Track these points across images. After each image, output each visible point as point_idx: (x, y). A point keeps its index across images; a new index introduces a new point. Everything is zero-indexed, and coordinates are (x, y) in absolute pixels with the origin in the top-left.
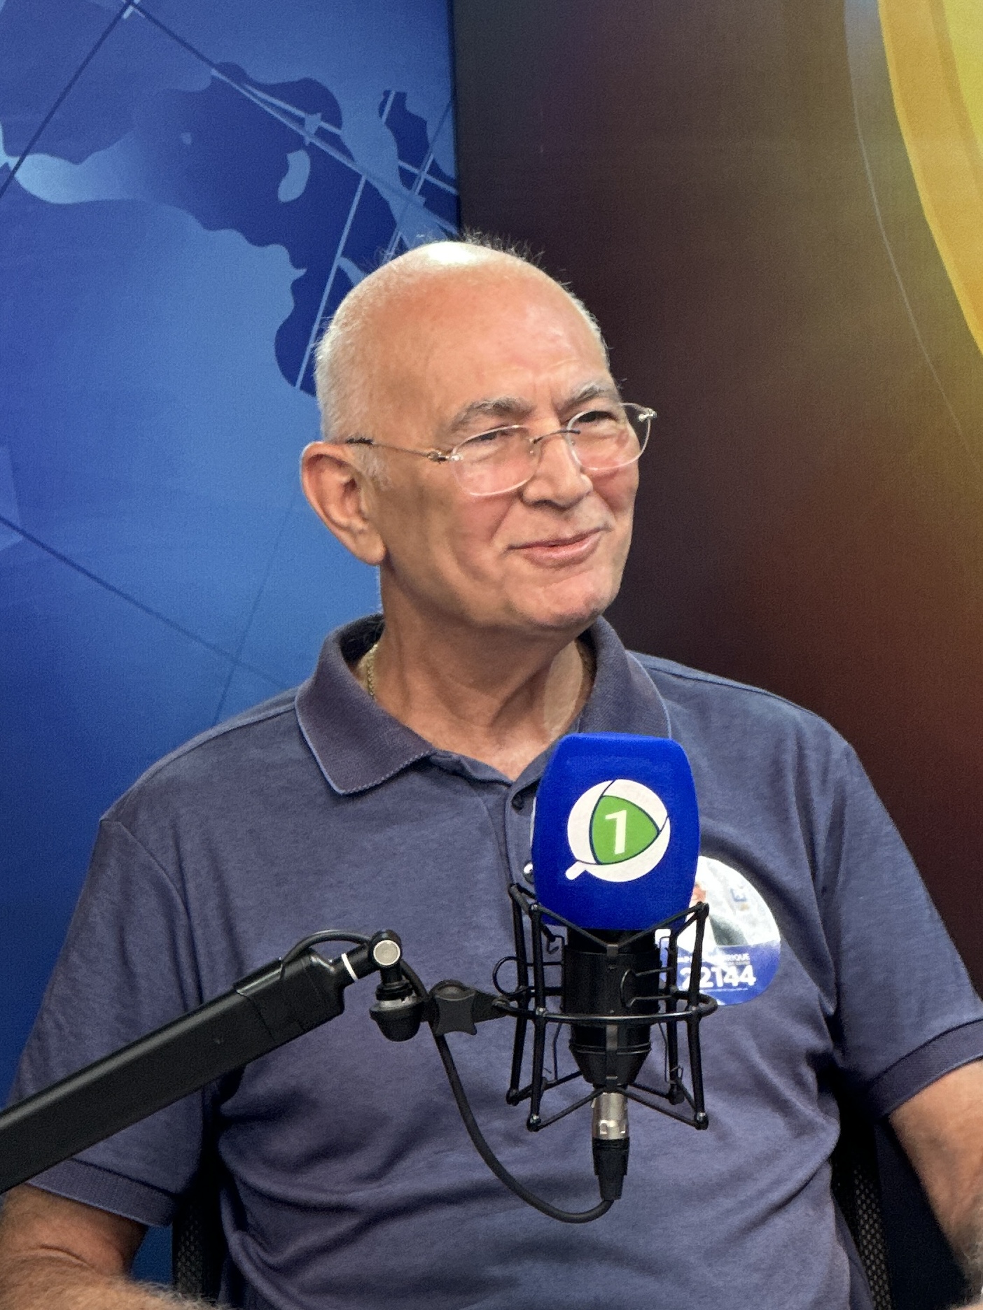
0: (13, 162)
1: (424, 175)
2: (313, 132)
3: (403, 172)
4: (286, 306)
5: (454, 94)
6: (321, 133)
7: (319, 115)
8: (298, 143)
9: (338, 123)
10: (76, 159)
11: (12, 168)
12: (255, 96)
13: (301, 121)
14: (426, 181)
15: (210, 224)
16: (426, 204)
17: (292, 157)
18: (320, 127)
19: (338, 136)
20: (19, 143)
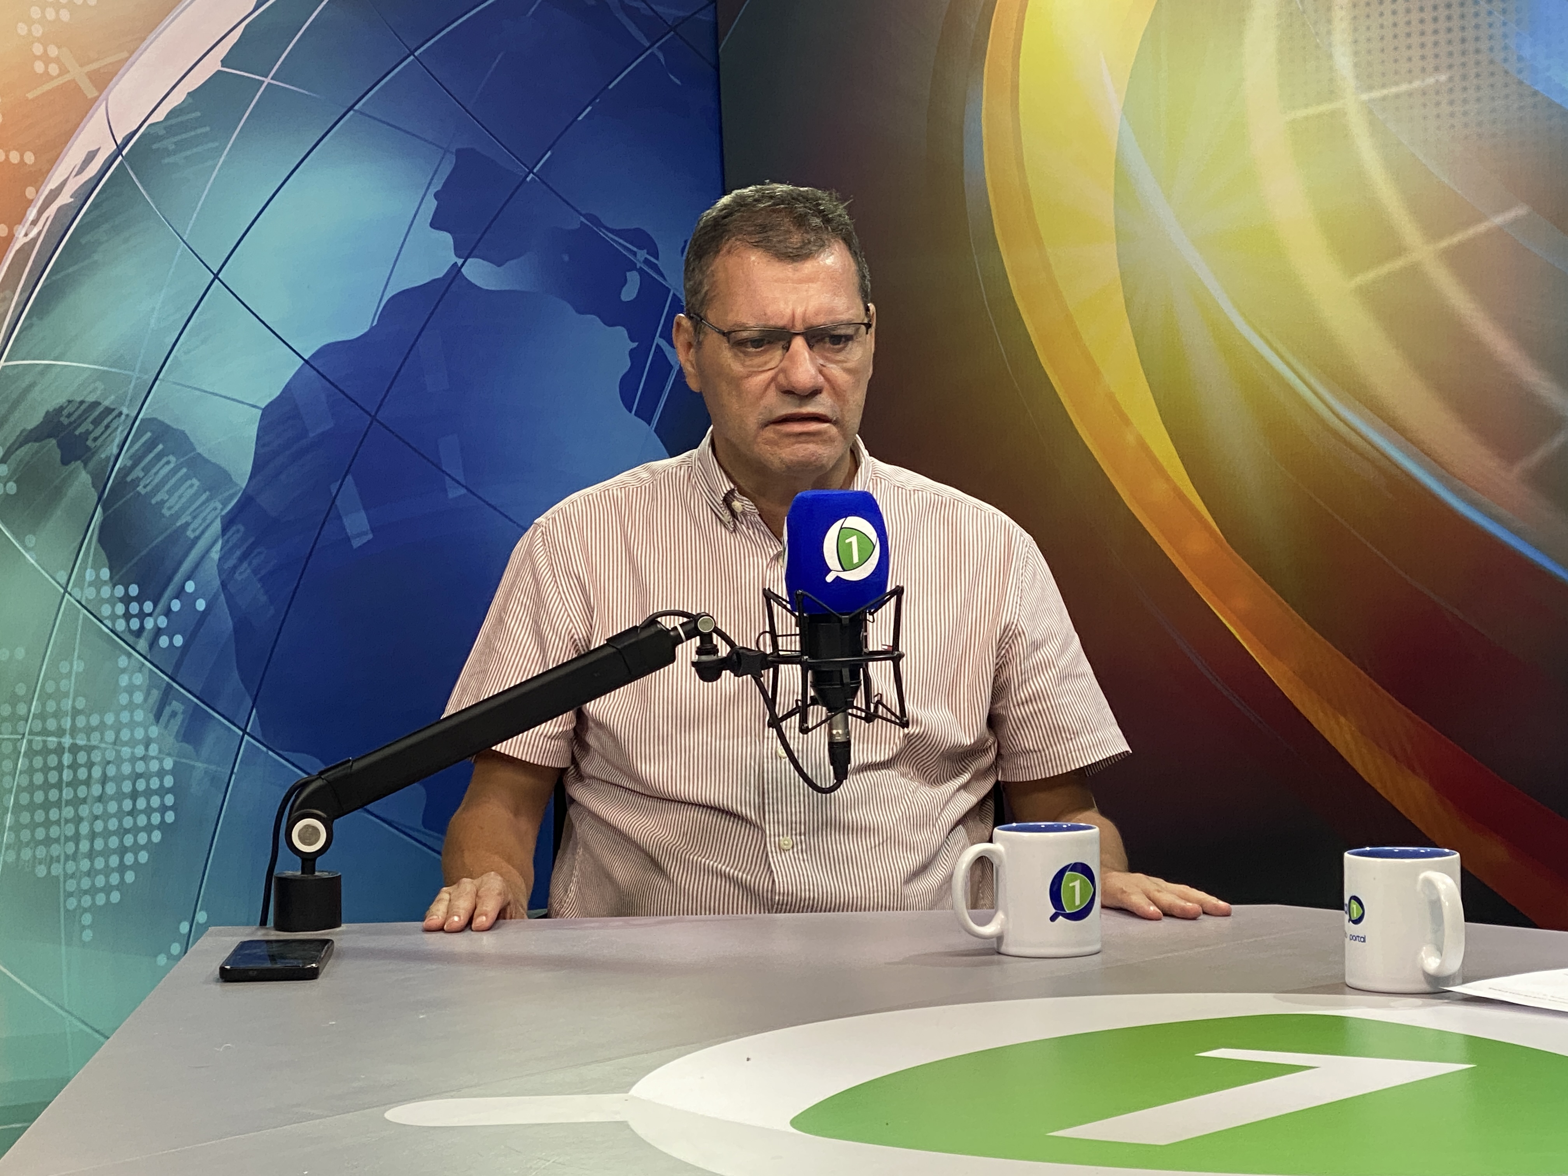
0: (460, 262)
2: (642, 259)
4: (626, 364)
6: (646, 261)
7: (645, 251)
8: (632, 267)
9: (657, 258)
10: (499, 265)
11: (459, 265)
12: (607, 236)
13: (635, 254)
15: (581, 311)
17: (628, 274)
18: (646, 258)
19: (656, 265)
20: (464, 250)
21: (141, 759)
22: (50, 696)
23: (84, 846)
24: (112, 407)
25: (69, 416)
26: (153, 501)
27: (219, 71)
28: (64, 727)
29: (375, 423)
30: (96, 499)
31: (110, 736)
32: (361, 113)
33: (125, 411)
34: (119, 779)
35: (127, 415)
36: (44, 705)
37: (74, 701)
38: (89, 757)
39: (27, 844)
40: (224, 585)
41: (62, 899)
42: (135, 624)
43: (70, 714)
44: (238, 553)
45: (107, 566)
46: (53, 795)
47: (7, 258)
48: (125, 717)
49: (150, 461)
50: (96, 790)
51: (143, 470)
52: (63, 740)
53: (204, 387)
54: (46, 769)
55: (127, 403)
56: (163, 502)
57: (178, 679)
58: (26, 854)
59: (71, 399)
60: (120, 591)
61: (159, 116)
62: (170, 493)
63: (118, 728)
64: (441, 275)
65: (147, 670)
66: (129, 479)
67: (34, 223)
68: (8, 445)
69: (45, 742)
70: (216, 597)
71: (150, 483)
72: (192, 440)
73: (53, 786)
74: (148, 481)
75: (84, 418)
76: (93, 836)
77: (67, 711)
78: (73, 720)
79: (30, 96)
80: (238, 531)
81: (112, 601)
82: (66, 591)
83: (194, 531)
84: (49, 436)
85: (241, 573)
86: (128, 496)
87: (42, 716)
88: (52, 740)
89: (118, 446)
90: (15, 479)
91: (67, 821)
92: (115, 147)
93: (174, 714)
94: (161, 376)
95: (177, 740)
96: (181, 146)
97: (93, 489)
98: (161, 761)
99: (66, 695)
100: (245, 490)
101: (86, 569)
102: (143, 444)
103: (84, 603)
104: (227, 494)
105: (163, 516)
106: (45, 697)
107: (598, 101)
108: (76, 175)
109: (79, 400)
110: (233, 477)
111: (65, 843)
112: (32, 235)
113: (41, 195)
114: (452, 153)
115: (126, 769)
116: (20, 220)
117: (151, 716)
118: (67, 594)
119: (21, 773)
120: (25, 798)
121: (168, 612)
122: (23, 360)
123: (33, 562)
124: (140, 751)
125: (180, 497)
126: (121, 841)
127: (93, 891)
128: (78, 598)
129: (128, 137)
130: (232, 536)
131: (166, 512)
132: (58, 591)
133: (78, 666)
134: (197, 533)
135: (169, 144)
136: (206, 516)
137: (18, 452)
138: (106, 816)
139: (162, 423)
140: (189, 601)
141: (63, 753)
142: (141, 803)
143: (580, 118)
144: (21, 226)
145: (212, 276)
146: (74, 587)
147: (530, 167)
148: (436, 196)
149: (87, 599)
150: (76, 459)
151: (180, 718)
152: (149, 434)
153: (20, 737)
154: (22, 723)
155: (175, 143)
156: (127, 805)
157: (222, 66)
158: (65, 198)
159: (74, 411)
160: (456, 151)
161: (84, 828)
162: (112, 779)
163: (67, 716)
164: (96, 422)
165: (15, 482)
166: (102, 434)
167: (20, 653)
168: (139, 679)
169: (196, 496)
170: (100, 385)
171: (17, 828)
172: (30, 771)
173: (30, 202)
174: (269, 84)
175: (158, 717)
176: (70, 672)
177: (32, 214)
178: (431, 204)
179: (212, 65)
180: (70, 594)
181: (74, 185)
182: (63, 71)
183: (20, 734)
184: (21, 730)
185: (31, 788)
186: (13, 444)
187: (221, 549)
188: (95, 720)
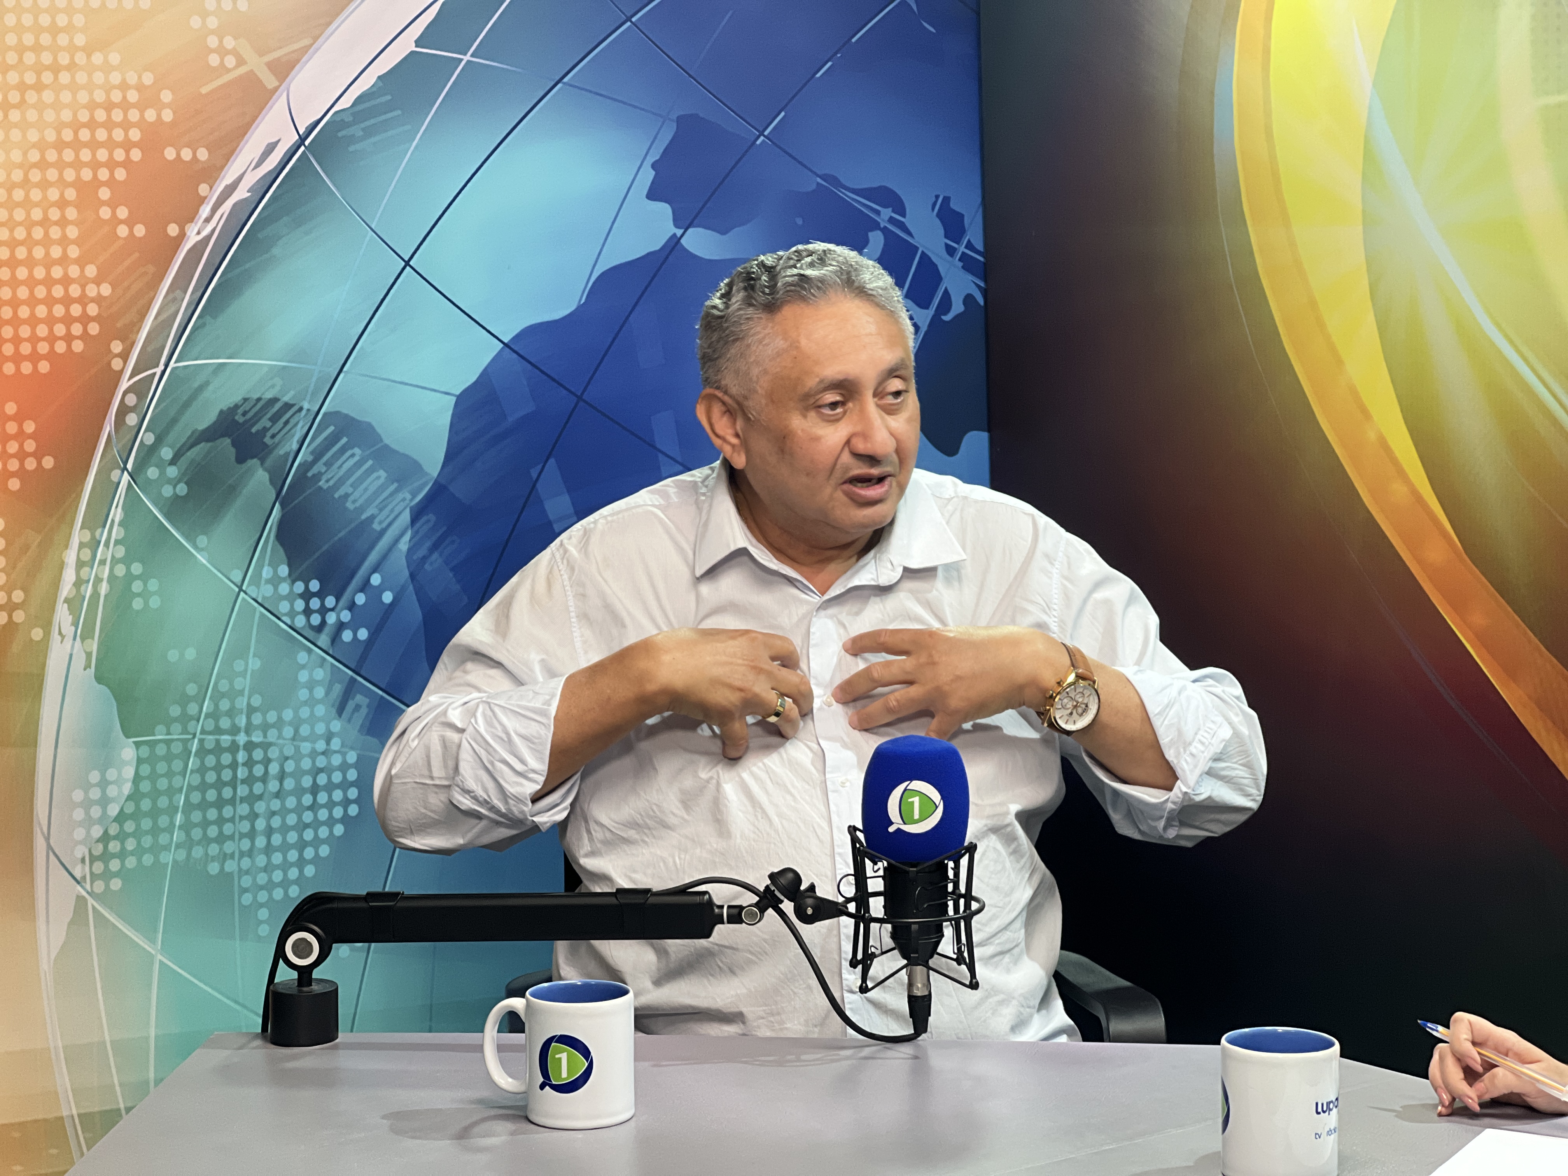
0: (679, 232)
1: (962, 249)
2: (887, 218)
3: (947, 245)
5: (983, 198)
6: (891, 220)
7: (890, 209)
8: (876, 226)
9: (904, 216)
10: (723, 232)
11: (679, 235)
12: (845, 195)
13: (878, 213)
14: (963, 253)
16: (963, 267)
17: (870, 234)
18: (891, 217)
19: (903, 223)
20: (683, 221)
21: (323, 753)
22: (223, 695)
23: (261, 842)
24: (291, 402)
25: (244, 414)
26: (336, 496)
27: (412, 53)
28: (239, 725)
29: (581, 404)
30: (274, 496)
31: (288, 732)
32: (571, 85)
33: (306, 406)
34: (298, 774)
35: (308, 410)
36: (216, 706)
37: (249, 698)
38: (266, 753)
39: (199, 843)
40: (412, 576)
41: (236, 896)
42: (316, 619)
43: (245, 711)
44: (428, 544)
45: (286, 561)
46: (227, 793)
47: (178, 257)
48: (305, 712)
49: (332, 456)
50: (273, 786)
51: (325, 464)
52: (237, 738)
53: (392, 377)
54: (218, 768)
55: (309, 396)
56: (347, 496)
57: (363, 673)
58: (198, 852)
59: (247, 397)
60: (300, 587)
61: (346, 103)
62: (354, 486)
63: (296, 724)
64: (657, 248)
65: (329, 665)
66: (310, 474)
67: (208, 220)
68: (178, 446)
69: (218, 742)
70: (403, 588)
71: (332, 478)
72: (379, 430)
73: (225, 784)
74: (331, 476)
75: (261, 415)
76: (269, 832)
77: (242, 709)
78: (249, 718)
79: (204, 90)
80: (428, 521)
81: (291, 598)
82: (241, 590)
83: (380, 523)
84: (223, 436)
85: (431, 564)
86: (308, 492)
87: (214, 715)
88: (226, 739)
89: (298, 442)
90: (185, 480)
91: (242, 818)
92: (297, 137)
93: (358, 707)
94: (345, 369)
95: (362, 734)
96: (369, 133)
97: (271, 487)
98: (344, 755)
99: (241, 693)
100: (436, 480)
101: (263, 566)
102: (326, 439)
103: (260, 600)
104: (416, 484)
105: (346, 509)
106: (218, 696)
107: (839, 55)
108: (253, 169)
109: (256, 396)
110: (424, 467)
111: (240, 839)
112: (204, 233)
113: (215, 191)
114: (673, 121)
115: (306, 764)
116: (191, 219)
117: (334, 711)
118: (242, 593)
119: (192, 771)
120: (196, 798)
121: (352, 607)
122: (196, 359)
123: (204, 562)
124: (321, 746)
125: (366, 489)
126: (301, 836)
127: (270, 886)
128: (254, 596)
129: (310, 128)
130: (421, 528)
131: (349, 505)
132: (233, 590)
133: (254, 664)
134: (384, 525)
135: (356, 131)
136: (394, 507)
137: (189, 454)
138: (284, 812)
139: (346, 416)
140: (375, 594)
141: (238, 751)
142: (322, 798)
143: (818, 75)
144: (193, 224)
145: (403, 264)
146: (249, 585)
147: (761, 129)
148: (654, 166)
149: (264, 598)
150: (252, 458)
151: (364, 711)
152: (332, 428)
153: (190, 737)
154: (194, 723)
155: (363, 129)
156: (307, 800)
157: (416, 46)
158: (241, 193)
159: (251, 409)
160: (678, 117)
161: (261, 824)
162: (291, 775)
163: (242, 713)
164: (274, 419)
165: (186, 483)
166: (280, 430)
167: (191, 654)
168: (320, 674)
169: (382, 488)
170: (278, 382)
171: (187, 827)
172: (202, 770)
173: (202, 200)
174: (468, 61)
175: (340, 711)
176: (246, 670)
177: (205, 211)
178: (648, 176)
179: (406, 45)
180: (245, 593)
181: (252, 178)
182: (241, 62)
183: (190, 734)
184: (191, 730)
185: (203, 787)
186: (184, 444)
187: (410, 541)
188: (272, 717)
